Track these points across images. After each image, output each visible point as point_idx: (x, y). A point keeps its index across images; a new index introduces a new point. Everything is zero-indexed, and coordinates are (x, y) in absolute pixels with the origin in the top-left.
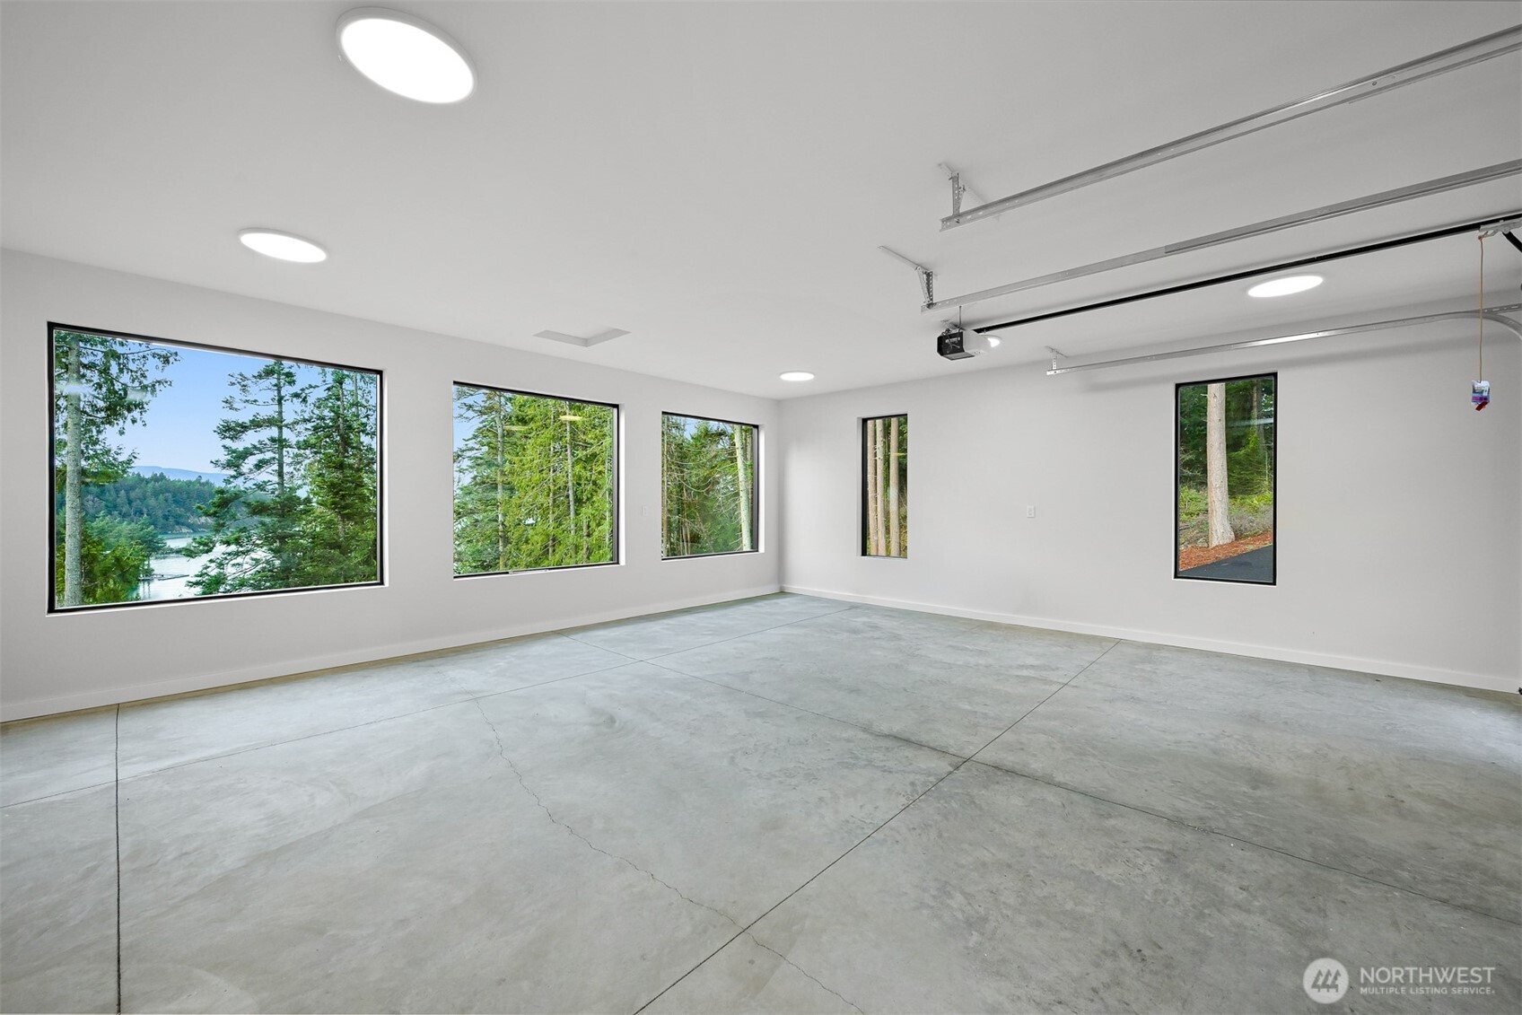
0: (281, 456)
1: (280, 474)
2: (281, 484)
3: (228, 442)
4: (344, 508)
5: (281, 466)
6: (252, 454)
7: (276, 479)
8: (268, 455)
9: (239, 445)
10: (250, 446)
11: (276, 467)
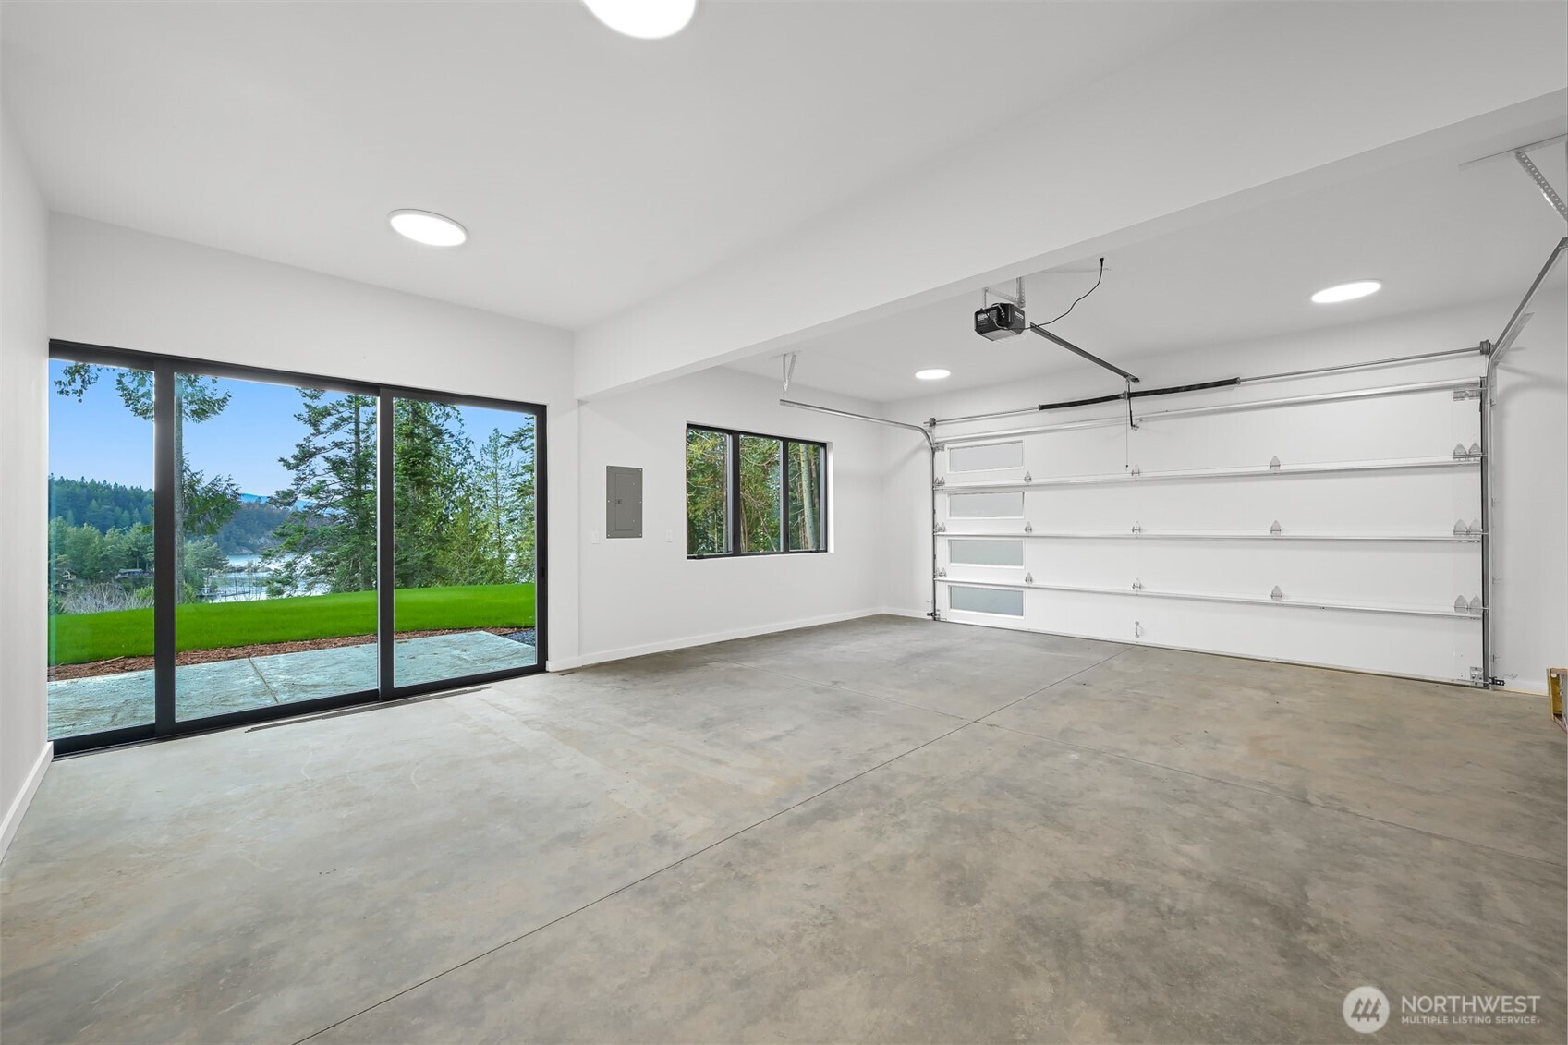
0: (358, 416)
1: (357, 433)
2: (357, 443)
3: (308, 401)
4: (415, 475)
5: (357, 424)
6: (330, 414)
7: (353, 438)
8: (346, 414)
9: (319, 404)
10: (329, 405)
11: (352, 426)
